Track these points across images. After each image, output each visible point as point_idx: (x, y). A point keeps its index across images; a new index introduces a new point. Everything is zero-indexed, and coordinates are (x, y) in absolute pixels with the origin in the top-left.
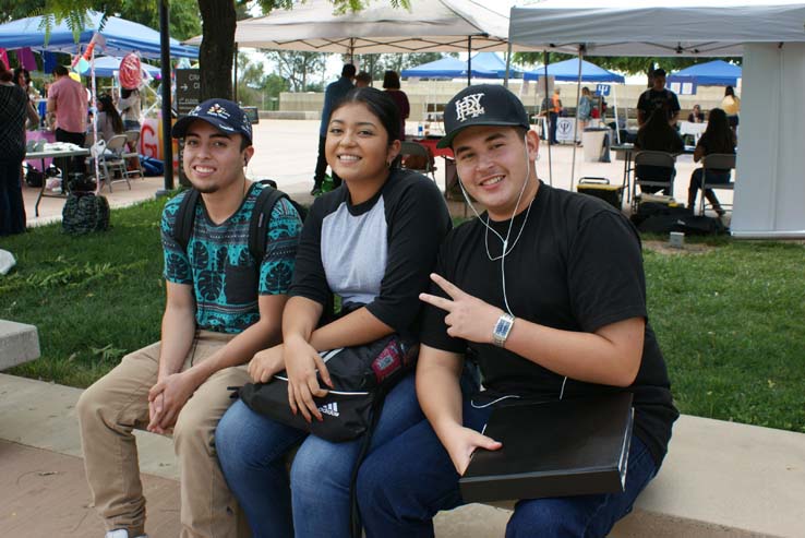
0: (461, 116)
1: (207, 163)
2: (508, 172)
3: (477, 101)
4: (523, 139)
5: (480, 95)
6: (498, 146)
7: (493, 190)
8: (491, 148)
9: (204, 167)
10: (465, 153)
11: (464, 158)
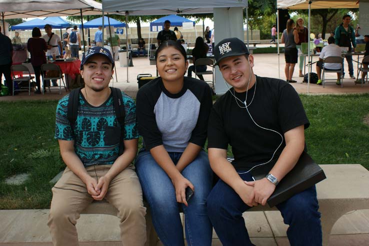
0: (222, 52)
1: (101, 76)
2: (243, 73)
3: (228, 45)
4: (247, 59)
5: (229, 43)
6: (238, 63)
7: (238, 81)
8: (235, 64)
9: (99, 78)
10: (225, 67)
11: (224, 69)
